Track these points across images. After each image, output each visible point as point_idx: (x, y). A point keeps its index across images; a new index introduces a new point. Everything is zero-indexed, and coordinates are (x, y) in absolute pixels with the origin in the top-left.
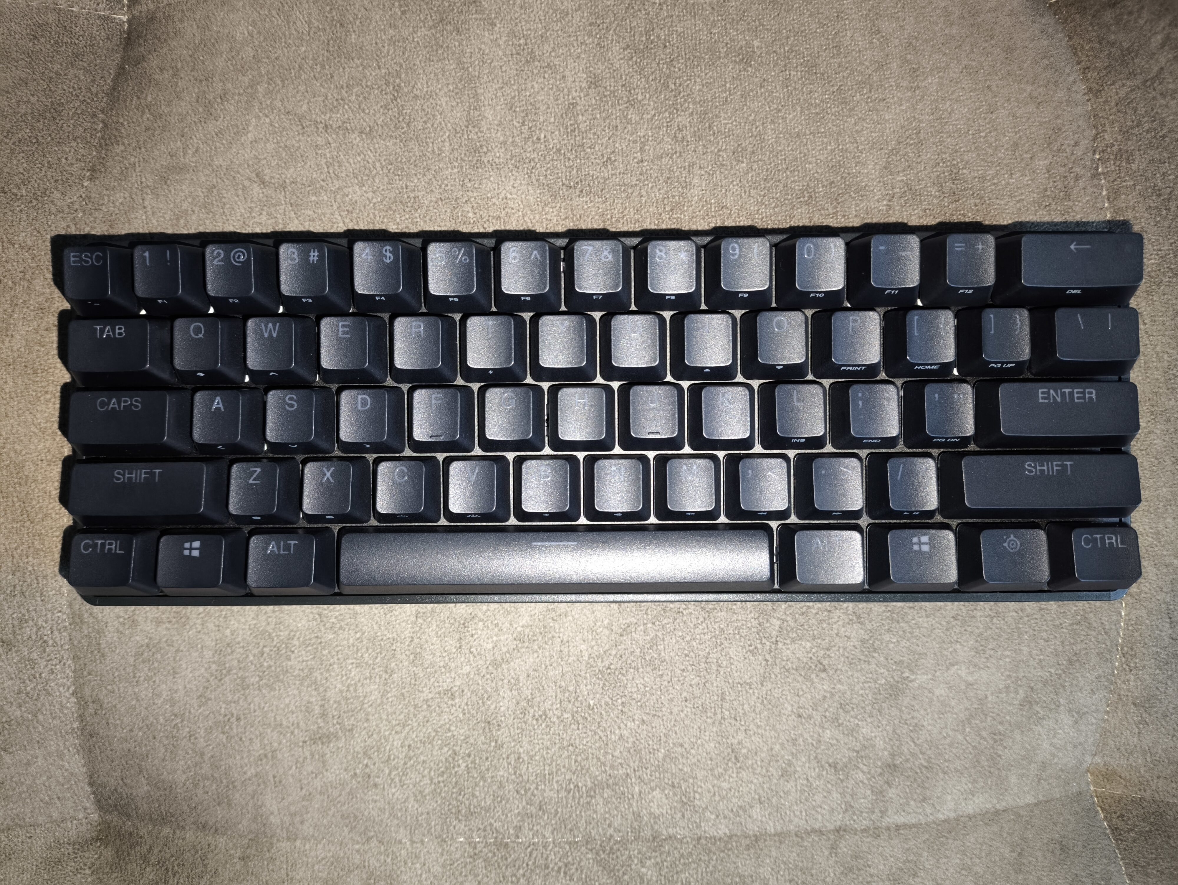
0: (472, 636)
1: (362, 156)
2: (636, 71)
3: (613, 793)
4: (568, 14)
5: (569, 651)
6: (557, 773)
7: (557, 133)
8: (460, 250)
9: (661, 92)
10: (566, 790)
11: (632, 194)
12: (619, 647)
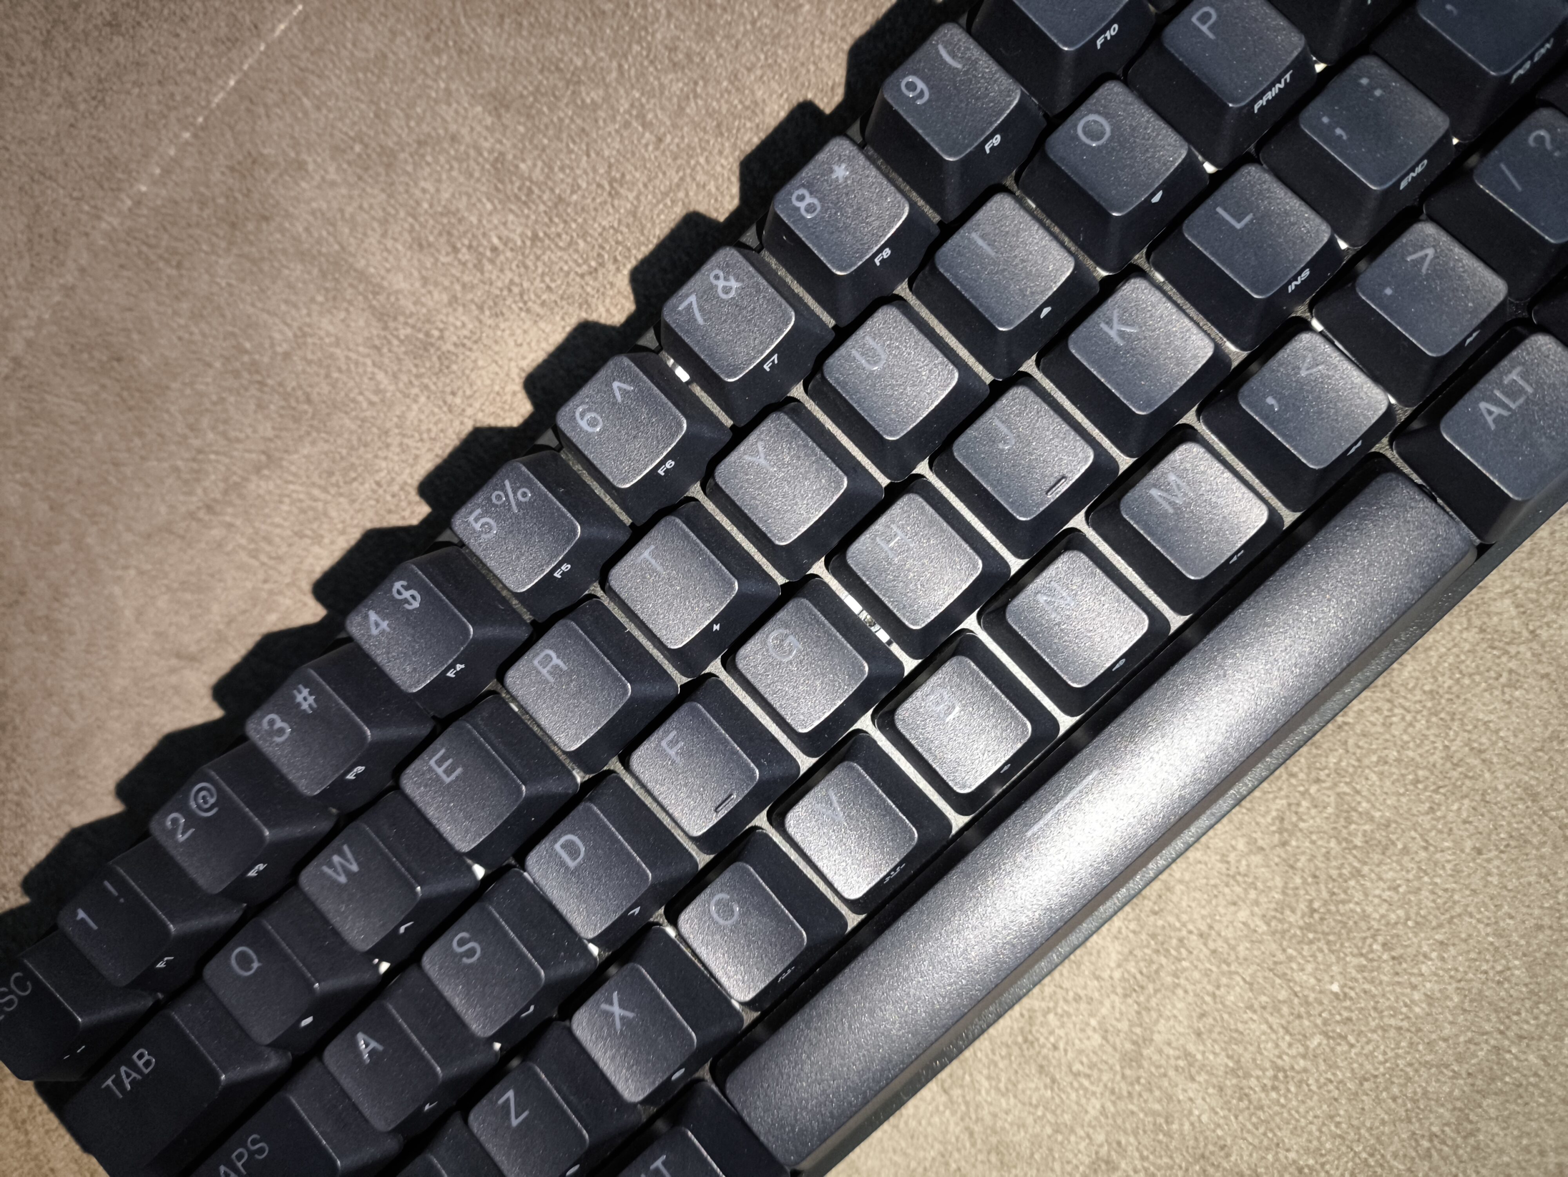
0: (1055, 1047)
1: (287, 500)
2: (542, 36)
3: (1502, 1098)
4: (385, 56)
5: (1226, 941)
6: (1381, 1143)
7: (511, 217)
8: (503, 488)
9: (600, 28)
10: (1422, 1158)
11: (687, 195)
12: (1299, 865)
